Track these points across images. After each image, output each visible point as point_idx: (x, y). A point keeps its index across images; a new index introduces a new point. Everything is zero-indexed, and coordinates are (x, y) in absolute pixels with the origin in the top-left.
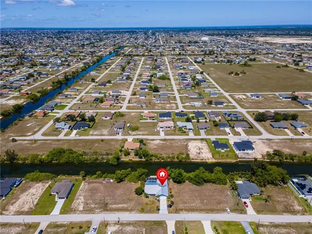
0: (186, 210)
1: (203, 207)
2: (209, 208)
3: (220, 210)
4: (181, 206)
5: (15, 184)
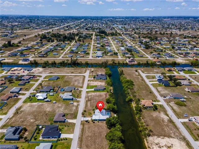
0: (83, 128)
1: (84, 137)
2: (83, 139)
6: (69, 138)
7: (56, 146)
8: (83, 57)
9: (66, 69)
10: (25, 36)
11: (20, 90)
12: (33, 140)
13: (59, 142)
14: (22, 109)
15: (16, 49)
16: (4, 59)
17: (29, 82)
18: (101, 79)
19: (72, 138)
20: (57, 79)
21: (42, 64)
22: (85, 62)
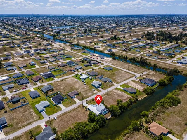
0: (76, 109)
1: (68, 114)
2: (66, 115)
3: (60, 117)
4: (79, 109)
5: (147, 84)
6: (61, 108)
7: (51, 107)
8: (161, 59)
9: (128, 65)
10: (136, 32)
11: (80, 69)
12: (48, 97)
13: (55, 107)
14: (67, 80)
15: (116, 41)
16: (99, 47)
17: (91, 65)
18: (145, 83)
19: (62, 109)
20: (109, 70)
21: (117, 56)
22: (153, 64)
